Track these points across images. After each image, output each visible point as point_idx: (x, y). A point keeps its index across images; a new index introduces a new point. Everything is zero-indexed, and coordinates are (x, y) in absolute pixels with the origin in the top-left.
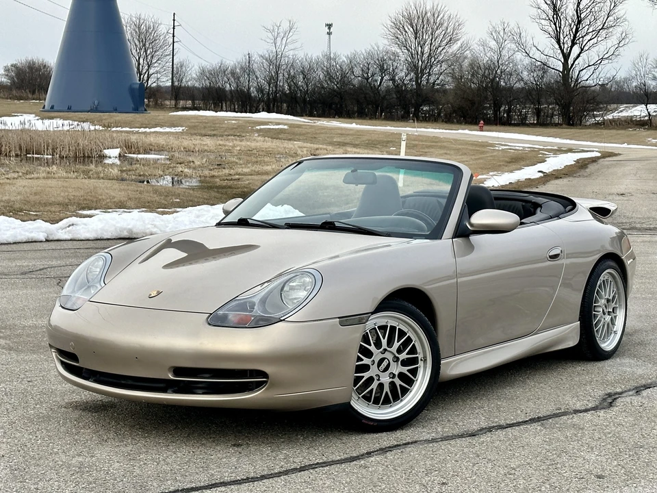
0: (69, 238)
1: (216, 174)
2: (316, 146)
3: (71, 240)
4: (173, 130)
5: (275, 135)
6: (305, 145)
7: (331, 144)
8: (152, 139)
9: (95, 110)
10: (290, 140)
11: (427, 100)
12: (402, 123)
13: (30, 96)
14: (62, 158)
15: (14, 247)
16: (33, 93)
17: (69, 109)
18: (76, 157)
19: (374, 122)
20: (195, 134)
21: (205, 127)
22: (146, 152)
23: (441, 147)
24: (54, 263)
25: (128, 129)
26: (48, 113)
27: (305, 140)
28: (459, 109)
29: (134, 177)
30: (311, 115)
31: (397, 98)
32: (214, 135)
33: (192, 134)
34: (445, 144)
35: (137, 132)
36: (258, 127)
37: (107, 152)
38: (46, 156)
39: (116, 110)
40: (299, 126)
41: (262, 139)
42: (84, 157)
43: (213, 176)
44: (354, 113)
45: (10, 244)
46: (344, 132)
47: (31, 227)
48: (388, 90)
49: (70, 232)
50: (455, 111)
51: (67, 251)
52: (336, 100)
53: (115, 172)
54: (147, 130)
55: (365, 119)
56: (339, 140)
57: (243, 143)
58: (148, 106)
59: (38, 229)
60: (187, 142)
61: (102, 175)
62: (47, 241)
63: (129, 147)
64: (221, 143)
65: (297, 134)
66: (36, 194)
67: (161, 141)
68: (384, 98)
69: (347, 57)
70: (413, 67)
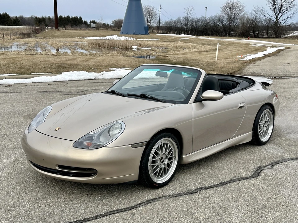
0: (102, 78)
1: (162, 54)
2: (196, 45)
3: (103, 79)
4: (155, 40)
5: (185, 41)
6: (193, 44)
7: (201, 44)
8: (149, 43)
9: (134, 34)
10: (189, 43)
11: (232, 30)
12: (224, 38)
13: (117, 30)
14: (120, 48)
15: (83, 82)
16: (118, 29)
17: (127, 34)
18: (124, 48)
19: (216, 37)
20: (162, 41)
21: (165, 39)
22: (145, 47)
23: (235, 45)
24: (90, 88)
25: (142, 39)
26: (121, 35)
27: (194, 43)
28: (242, 33)
29: (137, 55)
30: (197, 35)
31: (224, 30)
32: (167, 41)
33: (161, 41)
34: (236, 44)
35: (145, 41)
36: (180, 39)
37: (133, 47)
38: (116, 48)
39: (140, 34)
40: (193, 39)
41: (181, 42)
42: (127, 48)
43: (161, 55)
44: (210, 34)
45: (83, 80)
46: (206, 40)
47: (90, 74)
48: (221, 28)
49: (102, 76)
50: (241, 34)
51: (99, 83)
52: (205, 30)
53: (132, 53)
54: (148, 40)
55: (213, 36)
56: (204, 43)
57: (175, 44)
58: (150, 32)
59: (92, 75)
60: (159, 44)
61: (127, 55)
62: (95, 79)
63: (141, 45)
64: (168, 44)
65: (191, 41)
66: (99, 62)
67: (151, 43)
68: (219, 30)
69: (209, 17)
70: (229, 20)
